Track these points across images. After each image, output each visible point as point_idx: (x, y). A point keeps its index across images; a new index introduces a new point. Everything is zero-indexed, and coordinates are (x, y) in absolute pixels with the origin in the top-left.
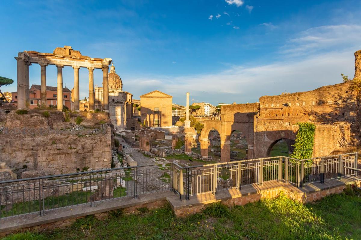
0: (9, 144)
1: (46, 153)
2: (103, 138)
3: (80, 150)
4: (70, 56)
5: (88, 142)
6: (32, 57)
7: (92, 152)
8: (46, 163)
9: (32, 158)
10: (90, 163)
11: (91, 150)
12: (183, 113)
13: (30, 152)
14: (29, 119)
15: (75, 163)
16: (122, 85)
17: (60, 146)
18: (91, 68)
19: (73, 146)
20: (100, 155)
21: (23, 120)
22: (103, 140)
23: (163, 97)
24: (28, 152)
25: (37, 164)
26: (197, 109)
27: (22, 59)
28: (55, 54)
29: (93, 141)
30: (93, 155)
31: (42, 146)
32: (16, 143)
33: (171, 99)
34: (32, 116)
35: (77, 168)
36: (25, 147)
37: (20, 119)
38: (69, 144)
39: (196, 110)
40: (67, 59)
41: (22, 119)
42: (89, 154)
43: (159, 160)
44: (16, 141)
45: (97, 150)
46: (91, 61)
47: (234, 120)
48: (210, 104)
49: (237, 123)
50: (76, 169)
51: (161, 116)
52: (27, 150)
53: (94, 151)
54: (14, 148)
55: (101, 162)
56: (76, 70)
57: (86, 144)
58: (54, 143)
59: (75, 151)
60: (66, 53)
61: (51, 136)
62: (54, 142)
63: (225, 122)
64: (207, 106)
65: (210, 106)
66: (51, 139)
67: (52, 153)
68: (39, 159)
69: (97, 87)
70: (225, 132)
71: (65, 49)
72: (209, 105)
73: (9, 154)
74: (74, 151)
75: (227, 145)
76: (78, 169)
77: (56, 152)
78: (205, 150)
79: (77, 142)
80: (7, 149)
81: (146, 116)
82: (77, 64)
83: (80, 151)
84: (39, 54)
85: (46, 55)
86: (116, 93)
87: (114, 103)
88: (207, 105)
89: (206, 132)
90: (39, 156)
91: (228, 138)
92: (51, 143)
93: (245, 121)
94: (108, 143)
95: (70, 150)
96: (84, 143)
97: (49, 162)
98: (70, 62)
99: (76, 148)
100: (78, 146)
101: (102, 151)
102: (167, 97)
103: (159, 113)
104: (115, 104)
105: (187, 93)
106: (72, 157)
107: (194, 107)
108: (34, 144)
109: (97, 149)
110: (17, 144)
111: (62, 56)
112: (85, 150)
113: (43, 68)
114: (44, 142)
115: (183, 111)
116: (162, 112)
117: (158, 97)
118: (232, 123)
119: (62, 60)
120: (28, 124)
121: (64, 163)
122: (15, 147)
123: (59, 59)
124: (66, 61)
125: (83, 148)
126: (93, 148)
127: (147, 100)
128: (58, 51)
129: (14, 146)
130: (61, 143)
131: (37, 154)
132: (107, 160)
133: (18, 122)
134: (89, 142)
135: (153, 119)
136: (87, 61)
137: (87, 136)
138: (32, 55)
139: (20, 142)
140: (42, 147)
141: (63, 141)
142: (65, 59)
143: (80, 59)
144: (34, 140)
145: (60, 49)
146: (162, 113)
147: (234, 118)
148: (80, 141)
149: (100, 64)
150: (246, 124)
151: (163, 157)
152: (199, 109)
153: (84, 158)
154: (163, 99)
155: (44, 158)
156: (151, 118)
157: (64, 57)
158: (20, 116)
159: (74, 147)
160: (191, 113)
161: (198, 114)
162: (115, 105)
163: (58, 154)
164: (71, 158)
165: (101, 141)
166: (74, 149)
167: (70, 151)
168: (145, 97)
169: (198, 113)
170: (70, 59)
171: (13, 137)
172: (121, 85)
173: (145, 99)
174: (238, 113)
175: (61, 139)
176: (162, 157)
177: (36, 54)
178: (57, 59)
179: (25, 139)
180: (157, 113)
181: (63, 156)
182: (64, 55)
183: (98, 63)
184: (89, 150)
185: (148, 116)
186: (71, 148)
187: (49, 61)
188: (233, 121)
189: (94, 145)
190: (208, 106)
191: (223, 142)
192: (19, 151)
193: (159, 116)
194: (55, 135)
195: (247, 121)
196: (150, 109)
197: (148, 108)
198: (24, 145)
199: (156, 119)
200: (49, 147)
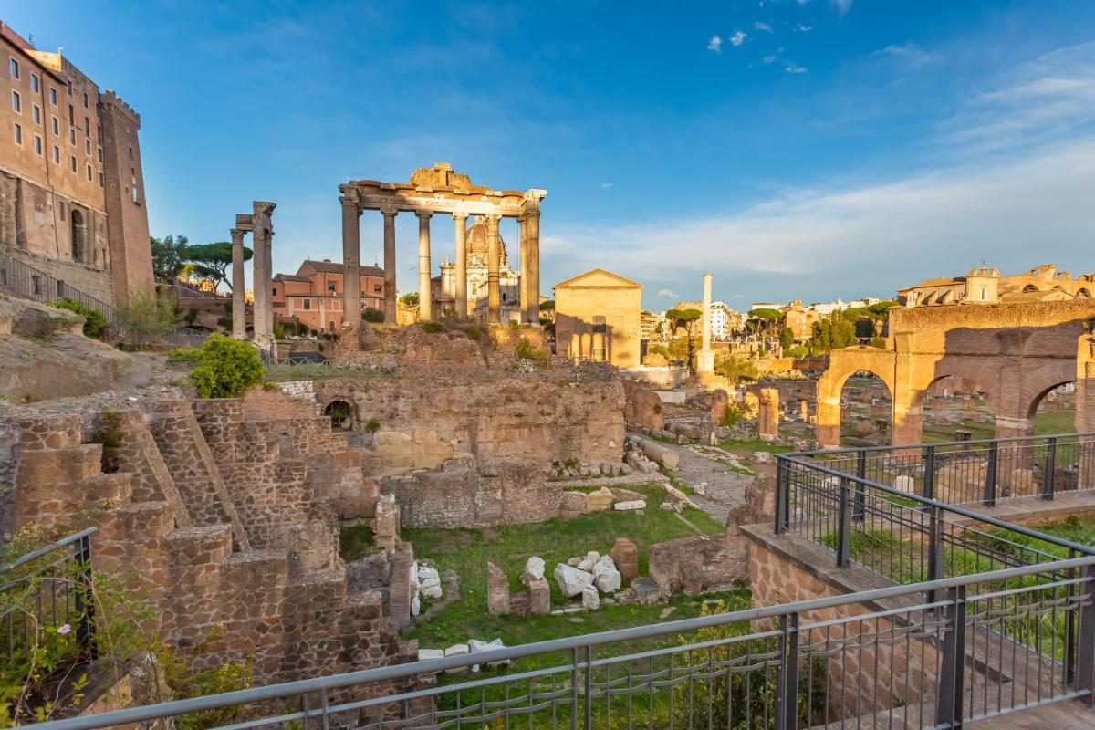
0: (425, 399)
1: (495, 423)
2: (608, 390)
3: (561, 417)
4: (448, 191)
5: (578, 401)
6: (368, 196)
7: (585, 424)
8: (494, 446)
9: (466, 434)
10: (579, 449)
11: (583, 419)
12: (648, 331)
13: (464, 420)
14: (447, 343)
15: (550, 448)
16: (506, 255)
17: (519, 406)
18: (495, 216)
19: (546, 408)
20: (602, 433)
21: (438, 346)
22: (608, 396)
23: (616, 288)
24: (461, 420)
25: (477, 448)
26: (690, 320)
27: (354, 201)
28: (416, 185)
29: (590, 399)
30: (586, 431)
31: (487, 405)
32: (437, 398)
33: (638, 292)
34: (451, 338)
35: (554, 460)
36: (455, 409)
37: (430, 344)
38: (539, 403)
39: (688, 324)
40: (442, 196)
41: (435, 344)
42: (578, 428)
43: (707, 451)
44: (438, 392)
45: (596, 419)
46: (496, 199)
47: (945, 348)
48: (726, 306)
49: (955, 359)
50: (551, 464)
51: (610, 339)
52: (457, 413)
53: (589, 423)
54: (433, 410)
55: (604, 449)
56: (459, 223)
57: (572, 404)
58: (509, 400)
59: (551, 420)
60: (438, 181)
61: (503, 384)
62: (509, 396)
63: (910, 355)
64: (717, 310)
65: (725, 311)
66: (504, 390)
67: (506, 423)
68: (481, 436)
69: (447, 264)
70: (910, 382)
71: (437, 171)
72: (722, 307)
73: (425, 422)
74: (549, 419)
75: (914, 416)
76: (556, 464)
77: (515, 421)
78: (831, 428)
79: (554, 399)
80: (421, 411)
81: (570, 339)
82: (462, 207)
83: (561, 420)
84: (382, 187)
85: (397, 189)
86: (511, 277)
87: (507, 305)
88: (718, 307)
89: (836, 380)
90: (481, 430)
91: (920, 396)
92: (503, 399)
93: (985, 351)
94: (619, 403)
95: (542, 418)
96: (570, 401)
97: (499, 442)
98: (448, 203)
99: (552, 412)
100: (557, 409)
101: (605, 423)
102: (628, 288)
103: (604, 331)
104: (510, 307)
105: (704, 276)
106: (545, 434)
107: (684, 313)
108: (472, 401)
109: (597, 416)
110: (440, 401)
111: (431, 190)
112: (573, 419)
113: (389, 219)
114: (490, 396)
115: (649, 327)
116: (612, 327)
117: (602, 288)
118: (939, 358)
119: (429, 199)
120: (447, 356)
121: (528, 448)
122: (437, 407)
123: (424, 196)
124: (440, 202)
125: (568, 413)
126: (587, 413)
127: (572, 295)
128: (420, 178)
129: (434, 403)
130: (523, 400)
131: (477, 425)
132: (614, 443)
133: (427, 350)
134: (579, 399)
135: (588, 348)
136: (484, 198)
137: (572, 384)
138: (367, 189)
139: (445, 395)
140: (487, 408)
141: (528, 397)
142: (436, 195)
143: (470, 195)
144: (471, 391)
145: (426, 171)
146: (614, 331)
147: (946, 343)
148: (560, 397)
149: (516, 205)
150: (990, 359)
151: (712, 443)
152: (695, 319)
153: (568, 438)
154: (615, 293)
155: (491, 435)
156: (583, 344)
157: (434, 192)
158: (431, 337)
159: (549, 411)
160: (674, 332)
161: (692, 334)
162: (509, 311)
163: (516, 426)
164: (542, 435)
165: (603, 398)
166: (549, 414)
167: (541, 420)
168: (565, 287)
169: (693, 330)
170: (447, 194)
171: (432, 384)
172: (503, 256)
173: (569, 291)
174: (959, 330)
175: (524, 390)
176: (709, 445)
177: (376, 187)
178: (419, 196)
179: (455, 389)
180: (599, 332)
181: (526, 430)
182: (436, 187)
183: (510, 202)
184: (580, 418)
185: (576, 337)
186: (542, 413)
187: (404, 201)
188: (943, 351)
189: (590, 407)
190: (721, 310)
191: (901, 409)
192: (443, 415)
193: (607, 339)
194: (511, 382)
195: (995, 353)
196: (581, 321)
197: (575, 318)
198: (451, 402)
199: (598, 345)
200: (501, 409)
